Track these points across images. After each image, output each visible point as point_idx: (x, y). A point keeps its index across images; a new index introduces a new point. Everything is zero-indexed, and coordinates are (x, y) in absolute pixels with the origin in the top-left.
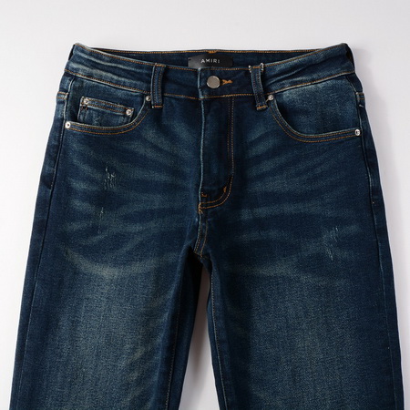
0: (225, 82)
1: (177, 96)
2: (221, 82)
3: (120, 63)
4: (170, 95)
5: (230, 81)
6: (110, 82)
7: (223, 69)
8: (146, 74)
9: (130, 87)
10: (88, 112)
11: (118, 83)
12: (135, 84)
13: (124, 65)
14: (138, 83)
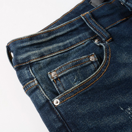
3: (56, 33)
4: (110, 26)
6: (60, 50)
8: (81, 26)
9: (77, 42)
10: (62, 80)
11: (65, 47)
12: (80, 38)
13: (60, 32)
14: (81, 35)
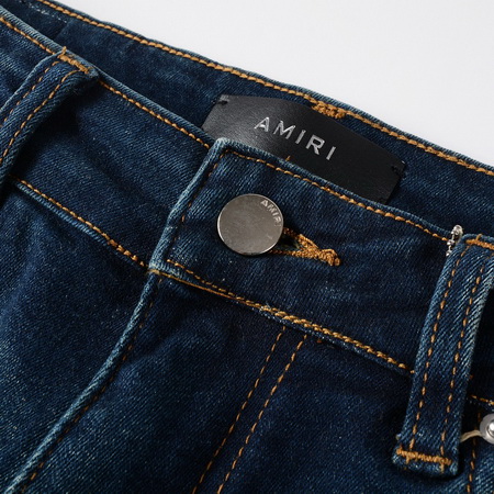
0: (307, 249)
1: (66, 215)
2: (287, 241)
5: (328, 255)
7: (325, 187)
